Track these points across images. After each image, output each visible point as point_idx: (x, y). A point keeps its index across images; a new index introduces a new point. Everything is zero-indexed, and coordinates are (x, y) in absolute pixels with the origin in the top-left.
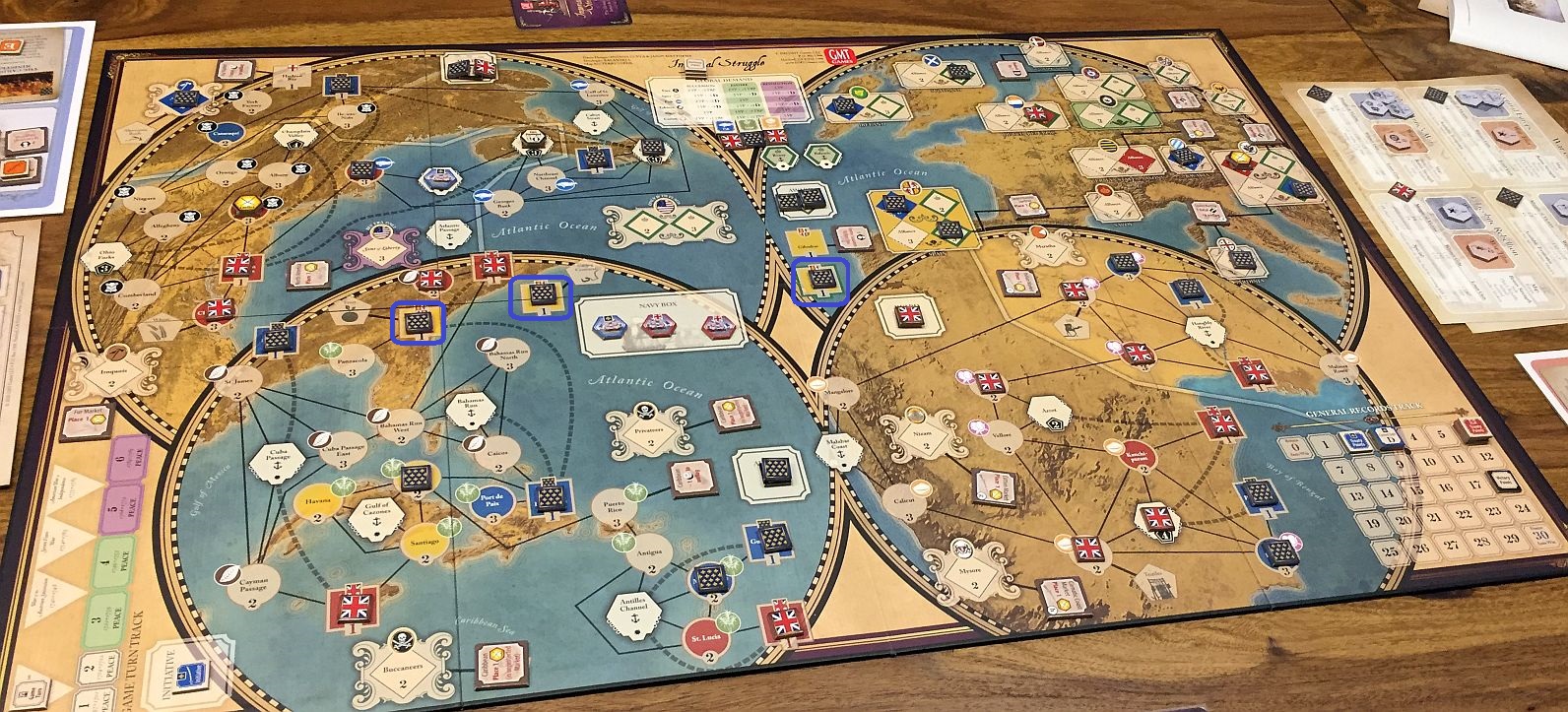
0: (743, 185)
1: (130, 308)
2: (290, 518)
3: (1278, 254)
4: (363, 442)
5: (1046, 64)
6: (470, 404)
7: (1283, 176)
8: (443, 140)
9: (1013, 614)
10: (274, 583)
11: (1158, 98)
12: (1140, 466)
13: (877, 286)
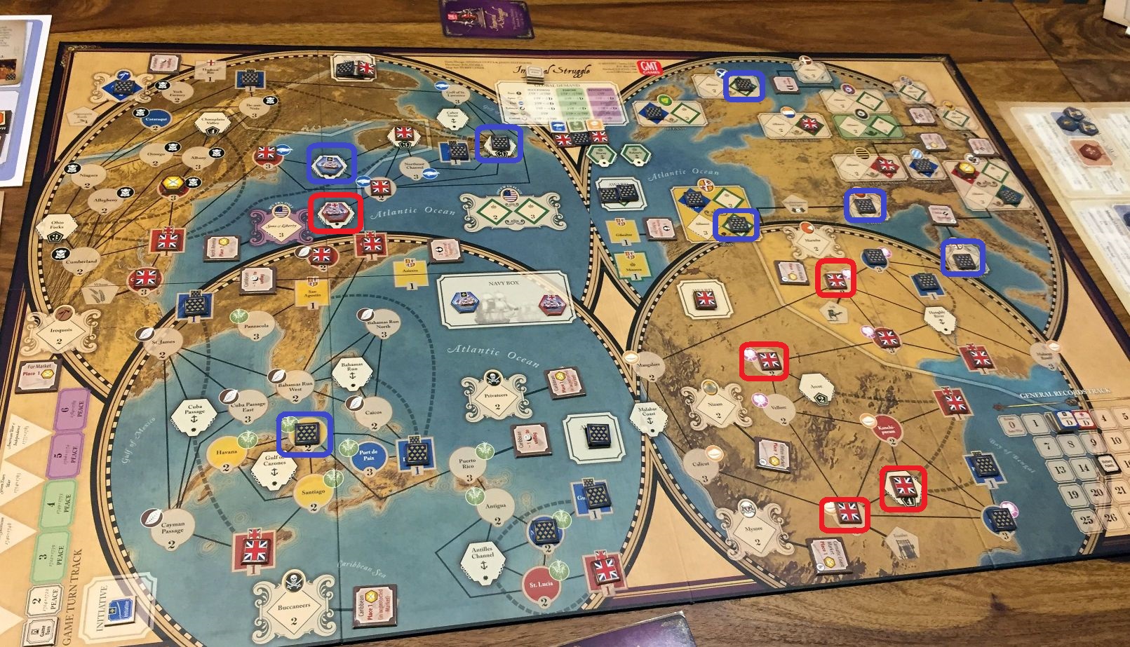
0: (572, 179)
1: (76, 273)
2: (204, 467)
3: (996, 253)
4: (263, 399)
5: (813, 80)
6: (352, 367)
7: (1000, 185)
8: (332, 131)
9: (788, 569)
10: (190, 527)
11: (901, 113)
12: (889, 438)
13: (679, 272)
